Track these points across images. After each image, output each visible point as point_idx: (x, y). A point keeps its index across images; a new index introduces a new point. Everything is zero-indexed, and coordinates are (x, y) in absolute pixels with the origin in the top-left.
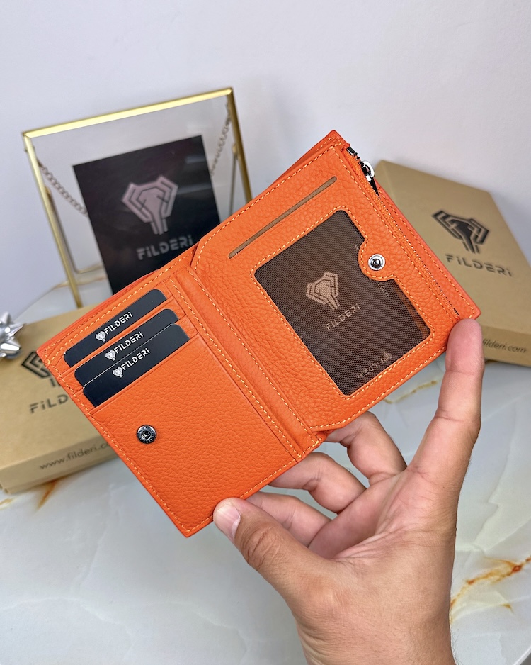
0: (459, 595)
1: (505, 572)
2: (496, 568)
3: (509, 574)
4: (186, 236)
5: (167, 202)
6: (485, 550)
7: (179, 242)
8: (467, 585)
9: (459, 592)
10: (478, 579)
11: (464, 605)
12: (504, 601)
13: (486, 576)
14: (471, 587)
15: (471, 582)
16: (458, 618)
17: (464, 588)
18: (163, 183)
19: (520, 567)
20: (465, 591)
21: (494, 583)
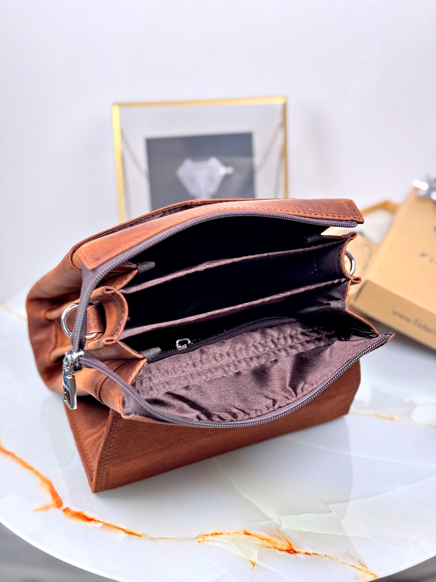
0: (229, 534)
1: (280, 547)
2: (276, 540)
3: (281, 550)
8: (244, 533)
9: (231, 532)
10: (255, 536)
11: (225, 541)
13: (262, 539)
14: (244, 536)
15: (246, 533)
16: (210, 543)
17: (238, 533)
19: (295, 552)
20: (236, 535)
21: (263, 546)
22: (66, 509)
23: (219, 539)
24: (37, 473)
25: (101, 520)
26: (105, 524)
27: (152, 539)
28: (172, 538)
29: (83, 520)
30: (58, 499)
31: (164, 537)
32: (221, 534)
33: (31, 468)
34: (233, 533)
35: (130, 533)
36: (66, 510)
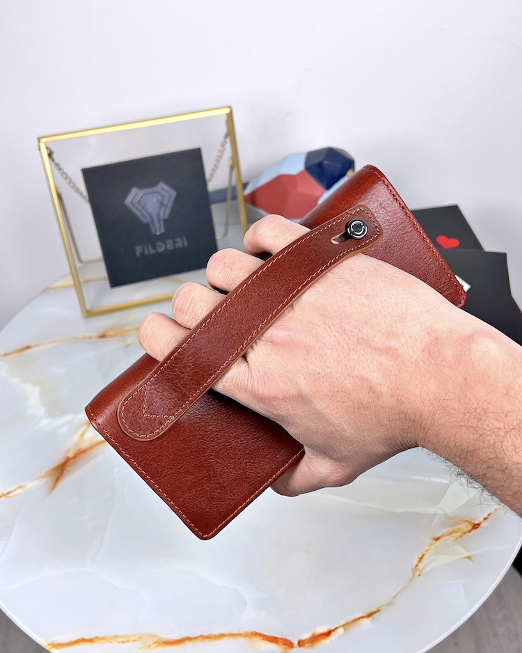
0: (427, 550)
1: (466, 530)
2: (459, 527)
3: (470, 531)
4: (181, 237)
5: (166, 206)
6: (449, 512)
7: (175, 243)
8: (434, 542)
9: (427, 548)
10: (443, 536)
11: (432, 558)
12: (467, 554)
13: (450, 534)
14: (438, 543)
15: (437, 539)
16: (427, 569)
17: (431, 544)
18: (162, 189)
19: (478, 525)
20: (433, 547)
21: (457, 539)
22: (299, 643)
23: (428, 561)
24: (232, 635)
25: (337, 626)
26: (343, 626)
27: (389, 604)
28: (401, 590)
29: (324, 638)
30: (281, 640)
31: (394, 595)
32: (423, 555)
33: (222, 636)
34: (429, 546)
35: (370, 615)
36: (301, 643)
